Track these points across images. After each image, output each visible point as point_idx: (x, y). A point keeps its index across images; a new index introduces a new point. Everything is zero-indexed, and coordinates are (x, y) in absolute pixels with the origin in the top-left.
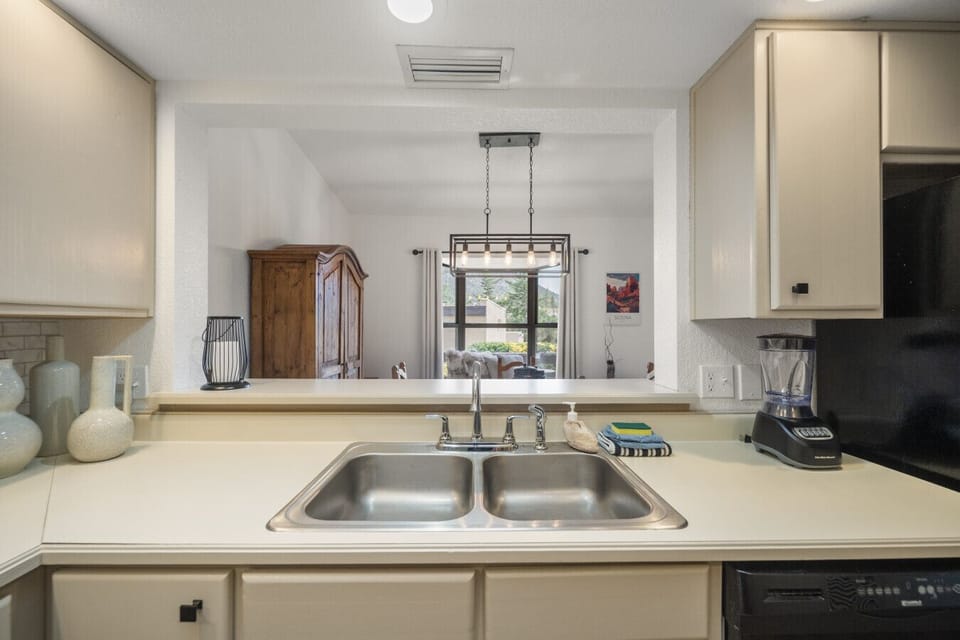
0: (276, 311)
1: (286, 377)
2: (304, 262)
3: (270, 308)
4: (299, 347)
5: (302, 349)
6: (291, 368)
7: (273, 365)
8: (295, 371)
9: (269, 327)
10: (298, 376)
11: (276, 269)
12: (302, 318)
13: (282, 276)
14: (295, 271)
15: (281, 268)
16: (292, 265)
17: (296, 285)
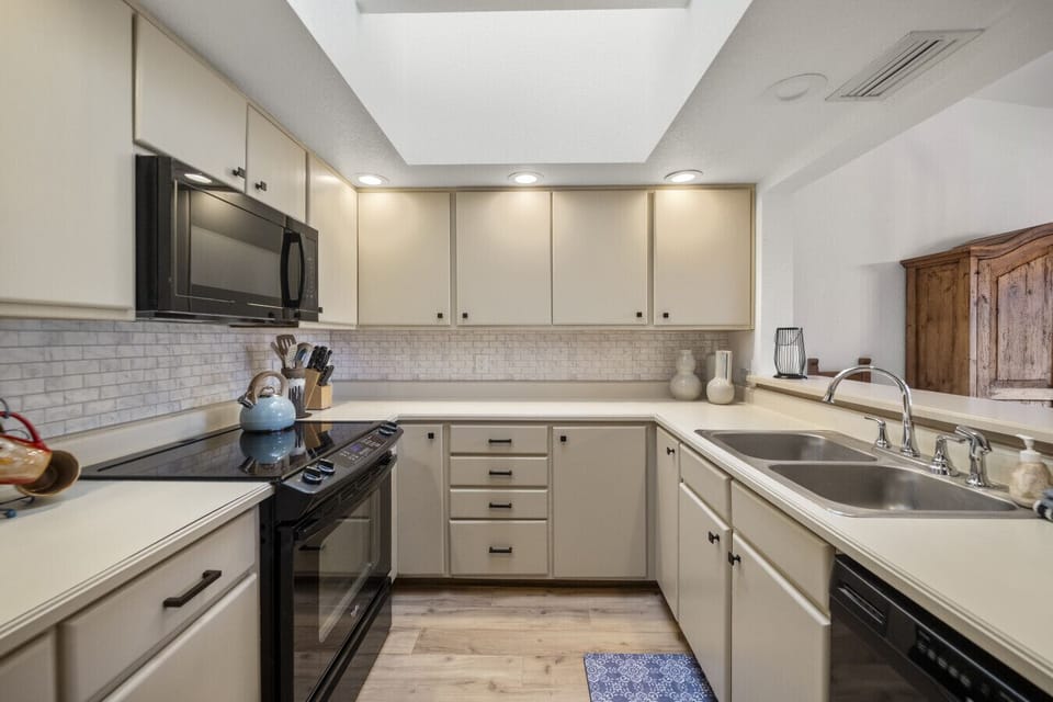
0: (929, 319)
1: (938, 390)
2: (957, 262)
3: (923, 316)
4: (952, 358)
5: (957, 359)
6: (944, 382)
7: (926, 376)
8: (947, 385)
9: (922, 336)
10: (951, 391)
11: (929, 275)
12: (955, 326)
13: (935, 281)
14: (948, 273)
15: (934, 272)
16: (944, 268)
17: (948, 289)
